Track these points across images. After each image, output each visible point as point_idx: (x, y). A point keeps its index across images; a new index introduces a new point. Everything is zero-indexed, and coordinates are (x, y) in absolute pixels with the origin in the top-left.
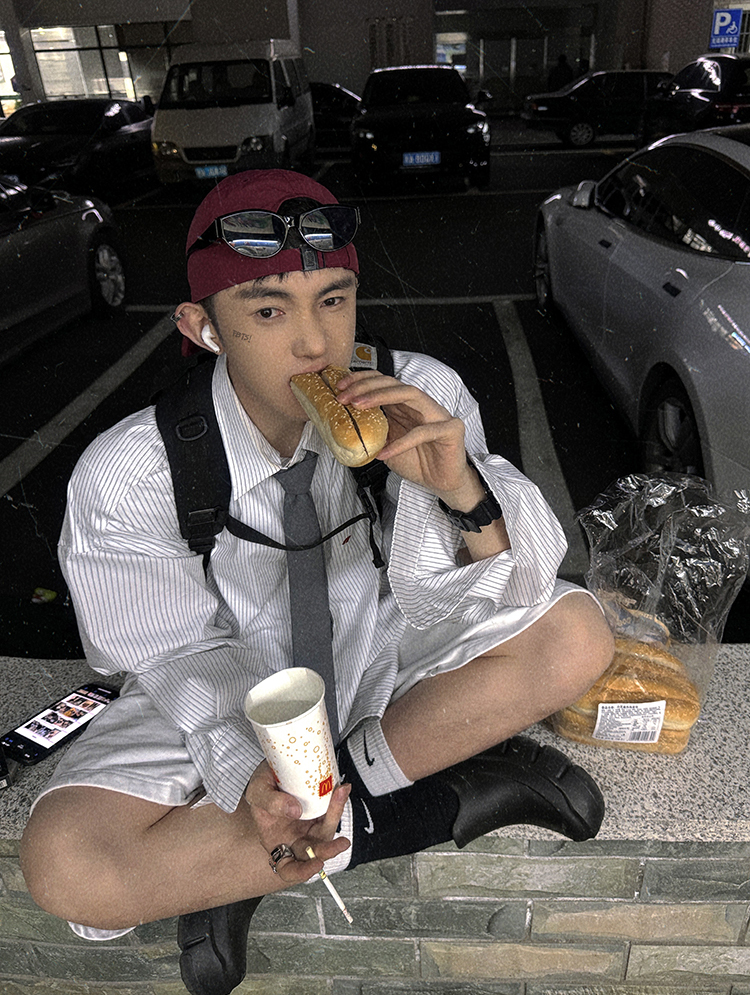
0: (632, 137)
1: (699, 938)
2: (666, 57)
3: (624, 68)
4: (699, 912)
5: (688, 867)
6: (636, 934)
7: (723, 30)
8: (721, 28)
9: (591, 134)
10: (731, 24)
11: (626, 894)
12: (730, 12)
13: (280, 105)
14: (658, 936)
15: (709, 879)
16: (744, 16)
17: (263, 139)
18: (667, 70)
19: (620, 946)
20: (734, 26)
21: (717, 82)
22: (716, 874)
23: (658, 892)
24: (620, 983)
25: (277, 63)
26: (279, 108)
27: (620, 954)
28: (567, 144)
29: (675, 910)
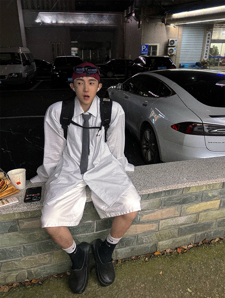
0: (123, 75)
1: (172, 216)
2: (130, 56)
3: (119, 58)
4: (172, 209)
5: (170, 198)
6: (160, 217)
7: (144, 50)
8: (143, 49)
9: (112, 74)
10: (146, 48)
11: (158, 208)
12: (146, 45)
13: (24, 65)
14: (165, 217)
15: (173, 200)
16: (149, 46)
17: (17, 74)
18: (130, 59)
19: (157, 221)
20: (146, 49)
21: (144, 62)
22: (175, 199)
23: (164, 205)
24: (158, 231)
25: (22, 54)
26: (24, 66)
27: (158, 223)
28: (106, 77)
29: (168, 209)
